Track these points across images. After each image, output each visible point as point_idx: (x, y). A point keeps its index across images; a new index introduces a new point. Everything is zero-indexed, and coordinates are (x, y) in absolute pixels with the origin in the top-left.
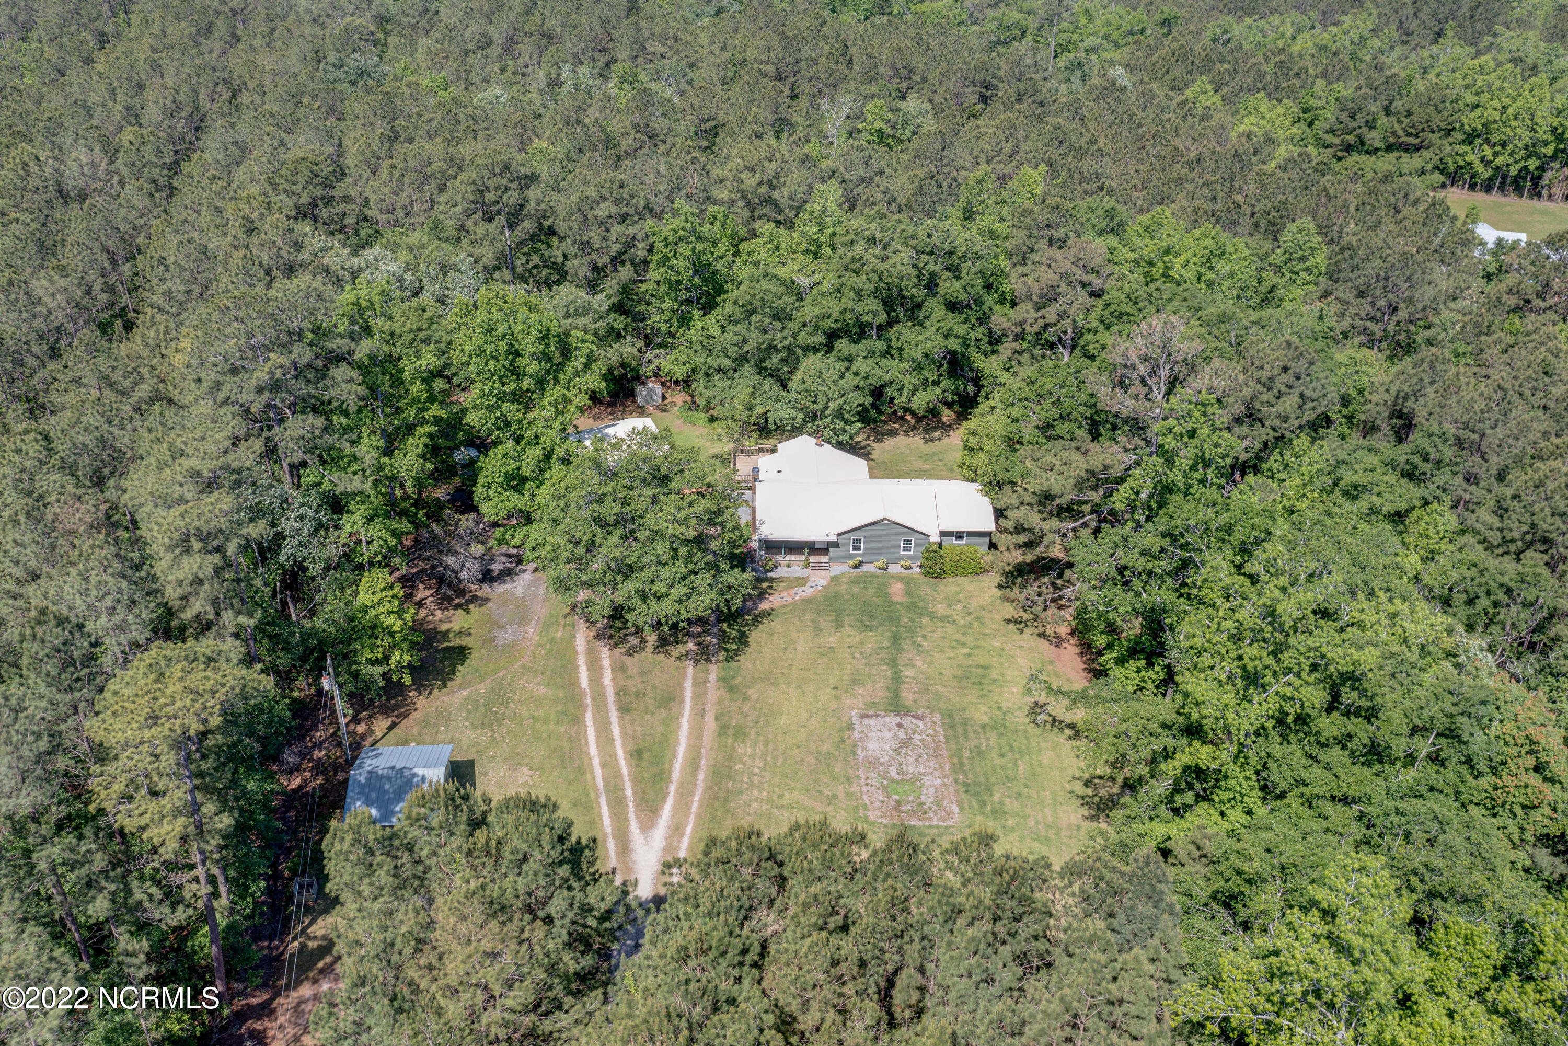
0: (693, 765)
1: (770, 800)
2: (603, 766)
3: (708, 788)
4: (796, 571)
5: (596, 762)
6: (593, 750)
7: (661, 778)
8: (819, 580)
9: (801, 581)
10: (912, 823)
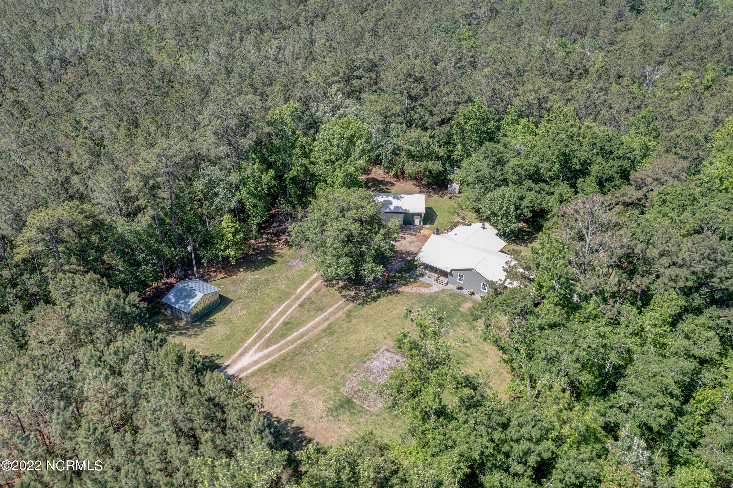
0: (301, 336)
1: (312, 363)
2: (271, 322)
3: (296, 348)
4: (432, 281)
5: (270, 319)
6: (273, 315)
7: (284, 336)
8: (436, 288)
9: (428, 285)
10: (355, 401)
